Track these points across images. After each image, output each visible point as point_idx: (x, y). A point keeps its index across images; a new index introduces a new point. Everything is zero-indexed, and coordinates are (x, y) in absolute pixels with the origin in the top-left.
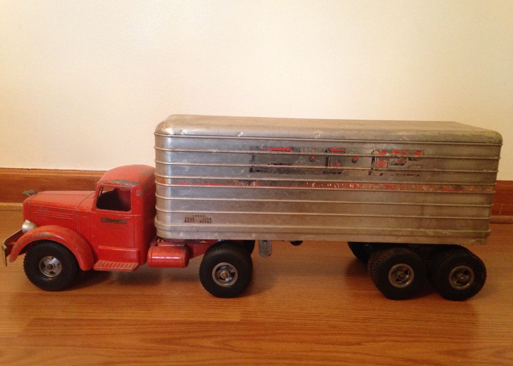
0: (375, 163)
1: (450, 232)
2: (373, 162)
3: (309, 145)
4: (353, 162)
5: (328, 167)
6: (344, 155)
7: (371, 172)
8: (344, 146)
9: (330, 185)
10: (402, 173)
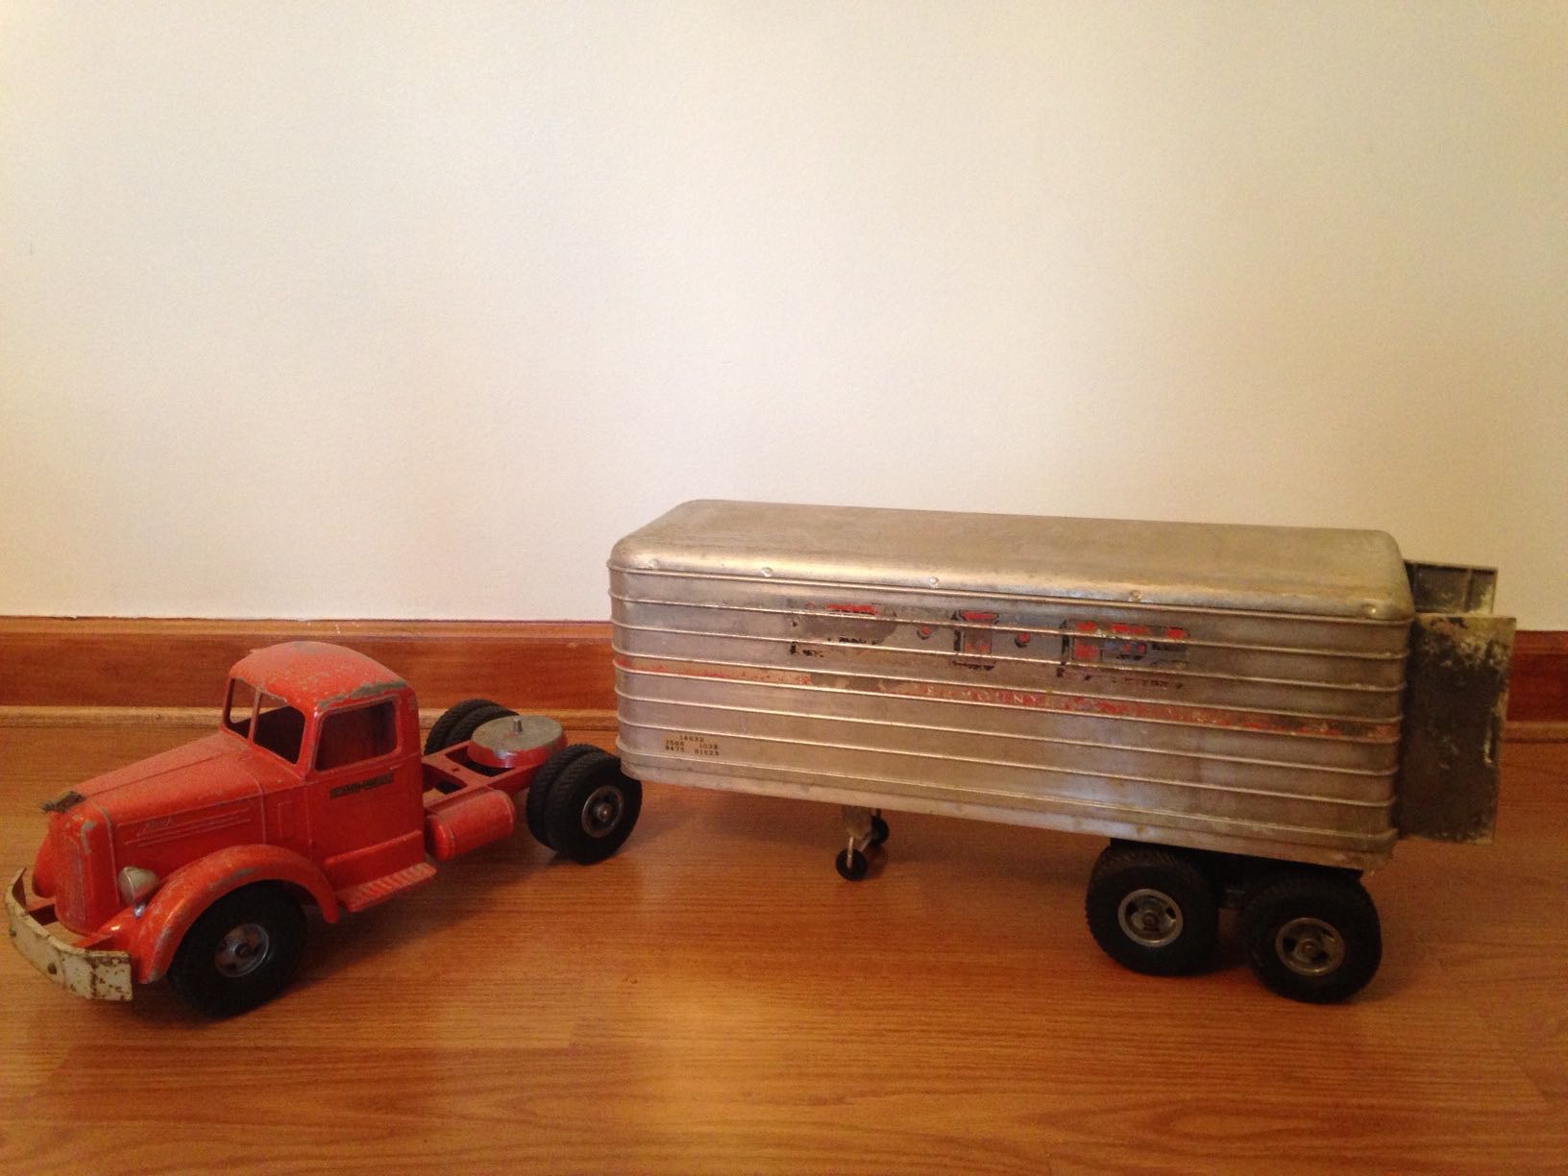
0: (1070, 651)
1: (1273, 830)
2: (1066, 649)
3: (913, 601)
4: (1019, 645)
5: (960, 654)
6: (996, 628)
7: (1063, 670)
8: (995, 607)
9: (969, 693)
10: (1140, 677)
